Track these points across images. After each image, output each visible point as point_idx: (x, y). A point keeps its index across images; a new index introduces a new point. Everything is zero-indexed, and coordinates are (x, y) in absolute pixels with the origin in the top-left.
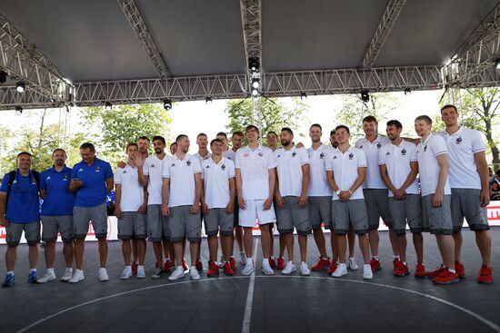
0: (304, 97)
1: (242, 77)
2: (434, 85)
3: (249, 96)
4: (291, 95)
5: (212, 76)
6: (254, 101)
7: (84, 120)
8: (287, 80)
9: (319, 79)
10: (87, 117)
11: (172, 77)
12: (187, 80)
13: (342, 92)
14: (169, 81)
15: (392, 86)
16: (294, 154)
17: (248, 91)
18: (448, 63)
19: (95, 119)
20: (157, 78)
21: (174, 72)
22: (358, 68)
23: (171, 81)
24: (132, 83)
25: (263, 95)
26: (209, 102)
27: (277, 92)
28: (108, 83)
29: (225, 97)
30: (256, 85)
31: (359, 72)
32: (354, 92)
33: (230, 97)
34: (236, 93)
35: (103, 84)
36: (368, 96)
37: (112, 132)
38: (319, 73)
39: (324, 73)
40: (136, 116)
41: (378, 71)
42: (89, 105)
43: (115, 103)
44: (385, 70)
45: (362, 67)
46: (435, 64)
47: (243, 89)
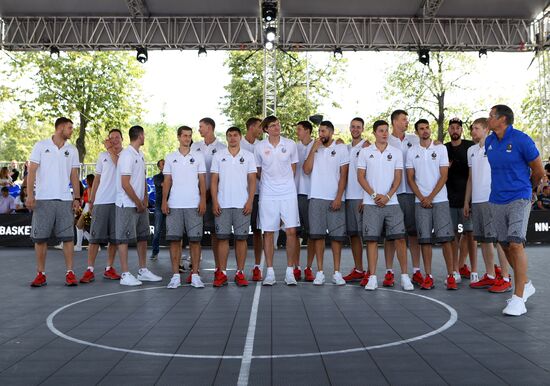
0: (338, 55)
1: (251, 21)
2: (519, 46)
3: (260, 47)
4: (321, 49)
5: (208, 17)
6: (267, 56)
7: (10, 68)
8: (315, 28)
9: (360, 28)
10: (14, 64)
11: (150, 15)
12: (172, 20)
13: (393, 48)
14: (145, 20)
15: (462, 44)
16: (333, 153)
17: (259, 41)
18: (539, 16)
19: (26, 66)
20: (129, 15)
21: (154, 8)
22: (416, 16)
23: (148, 21)
24: (91, 20)
25: (280, 48)
26: (203, 54)
27: (300, 44)
28: (54, 18)
29: (226, 48)
30: (271, 36)
31: (418, 22)
32: (409, 49)
33: (233, 48)
34: (242, 42)
35: (47, 20)
36: (428, 56)
37: (52, 87)
38: (361, 21)
39: (368, 21)
40: (91, 65)
41: (445, 23)
42: (26, 49)
43: (64, 47)
44: (453, 21)
45: (422, 16)
46: (522, 17)
47: (252, 39)
